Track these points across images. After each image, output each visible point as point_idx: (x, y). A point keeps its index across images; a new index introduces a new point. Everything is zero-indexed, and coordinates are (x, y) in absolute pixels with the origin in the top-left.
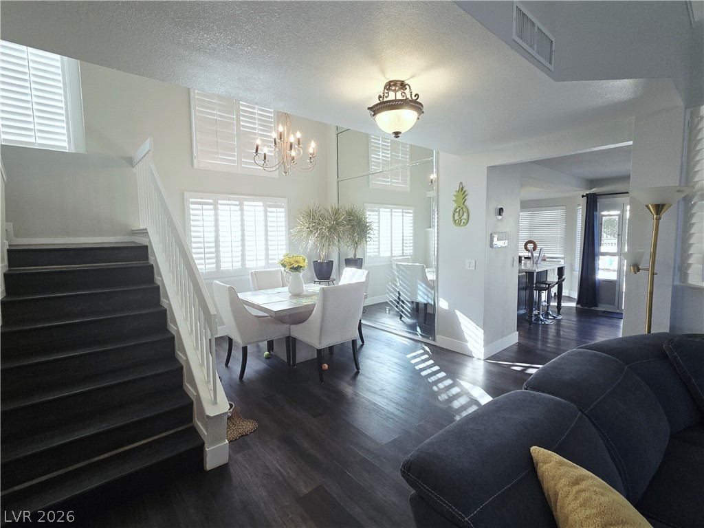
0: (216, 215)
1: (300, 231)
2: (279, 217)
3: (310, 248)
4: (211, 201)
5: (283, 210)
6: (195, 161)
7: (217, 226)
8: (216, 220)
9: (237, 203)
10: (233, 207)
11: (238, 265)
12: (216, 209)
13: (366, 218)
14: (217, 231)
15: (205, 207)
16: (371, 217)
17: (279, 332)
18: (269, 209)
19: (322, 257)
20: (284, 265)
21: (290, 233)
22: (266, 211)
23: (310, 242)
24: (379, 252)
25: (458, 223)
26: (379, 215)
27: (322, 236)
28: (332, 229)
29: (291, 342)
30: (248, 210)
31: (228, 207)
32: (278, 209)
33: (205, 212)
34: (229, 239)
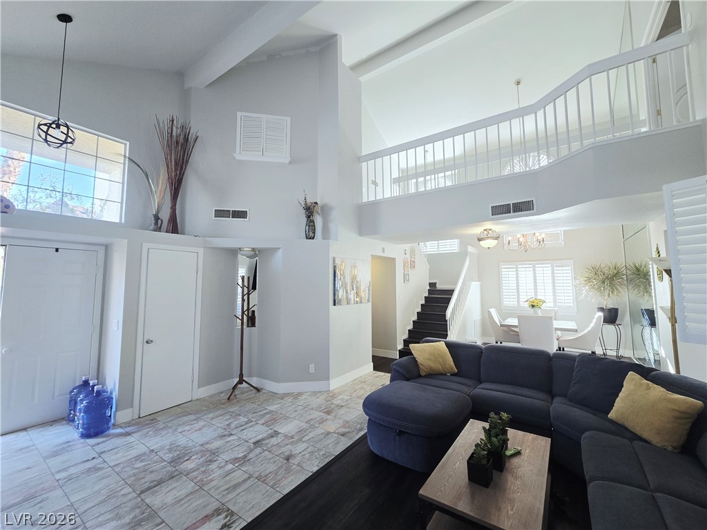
0: (517, 274)
1: (580, 284)
2: (565, 274)
4: (514, 266)
5: (569, 267)
7: (517, 280)
8: (517, 277)
9: (531, 266)
10: (528, 269)
12: (517, 271)
14: (517, 283)
15: (510, 270)
18: (556, 268)
22: (553, 270)
25: (659, 279)
30: (539, 270)
31: (524, 269)
32: (564, 268)
33: (510, 273)
34: (525, 288)
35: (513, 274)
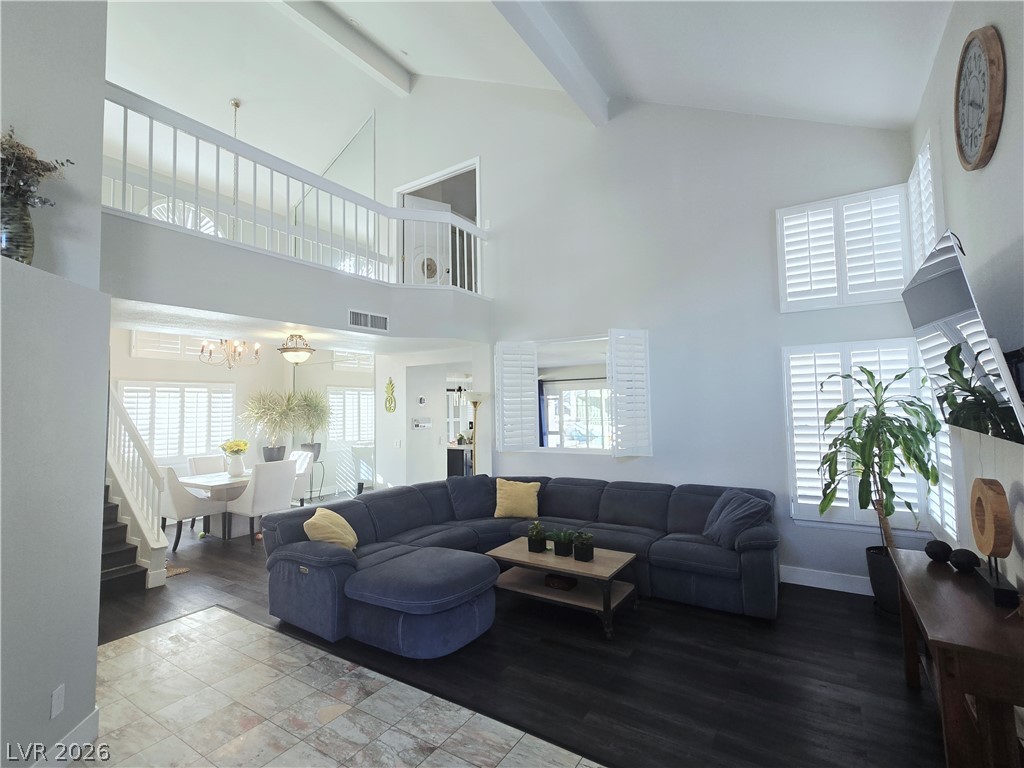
0: (153, 402)
1: (249, 417)
2: (225, 403)
3: (260, 433)
4: (149, 389)
5: (231, 395)
6: (133, 351)
7: (152, 413)
8: (153, 407)
9: (178, 389)
10: (172, 394)
11: (174, 452)
12: (153, 396)
13: (328, 401)
14: (152, 418)
15: (140, 394)
16: (333, 401)
17: (216, 509)
18: (213, 395)
19: (272, 442)
20: (225, 450)
21: (237, 419)
22: (210, 397)
23: (258, 427)
24: (344, 436)
25: (389, 409)
26: (344, 398)
27: (272, 421)
28: (284, 415)
29: (227, 518)
30: (190, 397)
31: (167, 394)
32: (225, 395)
33: (140, 400)
34: (166, 426)
35: (144, 403)
